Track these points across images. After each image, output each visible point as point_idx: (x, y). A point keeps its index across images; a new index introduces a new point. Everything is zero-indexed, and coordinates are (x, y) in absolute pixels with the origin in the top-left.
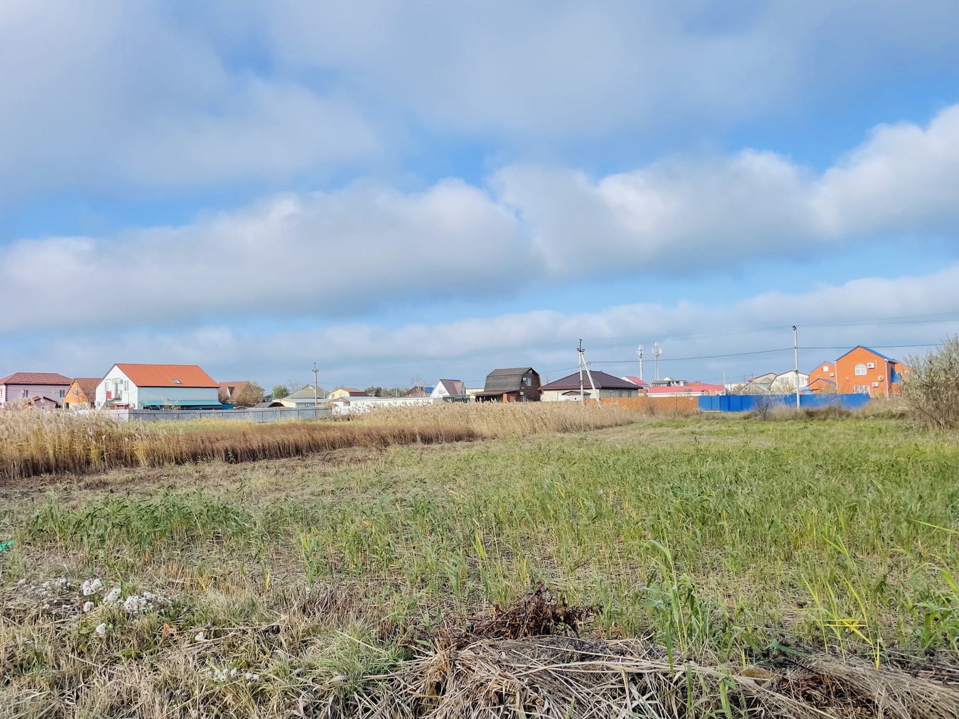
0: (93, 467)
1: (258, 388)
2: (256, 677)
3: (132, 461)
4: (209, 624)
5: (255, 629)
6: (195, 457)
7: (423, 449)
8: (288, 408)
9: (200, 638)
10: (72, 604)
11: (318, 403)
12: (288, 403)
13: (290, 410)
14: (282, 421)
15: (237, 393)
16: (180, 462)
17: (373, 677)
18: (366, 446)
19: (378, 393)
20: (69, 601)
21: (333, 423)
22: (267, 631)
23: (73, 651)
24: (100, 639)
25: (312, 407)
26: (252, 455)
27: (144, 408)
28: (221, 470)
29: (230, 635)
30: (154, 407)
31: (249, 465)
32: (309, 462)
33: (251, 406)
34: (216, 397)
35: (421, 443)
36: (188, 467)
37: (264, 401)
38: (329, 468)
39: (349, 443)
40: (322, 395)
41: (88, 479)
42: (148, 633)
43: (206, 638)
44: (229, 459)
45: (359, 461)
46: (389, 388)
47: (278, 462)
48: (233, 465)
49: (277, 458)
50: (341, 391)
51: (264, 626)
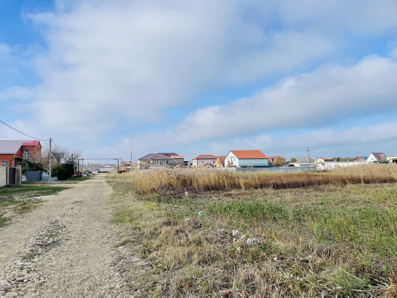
0: (226, 189)
1: (283, 159)
2: (301, 280)
3: (239, 187)
4: (278, 254)
5: (297, 259)
6: (262, 186)
7: (365, 186)
8: (297, 167)
9: (275, 259)
10: (227, 238)
11: (310, 165)
12: (296, 165)
13: (298, 168)
14: (294, 172)
15: (275, 161)
16: (256, 188)
17: (356, 290)
18: (335, 184)
19: (338, 160)
20: (226, 237)
21: (318, 173)
22: (303, 261)
23: (229, 256)
24: (238, 253)
25: (307, 166)
26: (284, 186)
27: (241, 167)
28: (272, 192)
29: (288, 260)
30: (245, 167)
31: (283, 190)
32: (308, 190)
33: (281, 166)
34: (267, 163)
35: (363, 183)
36: (259, 190)
37: (286, 164)
38: (318, 193)
39: (327, 182)
40: (312, 161)
41: (225, 193)
42: (255, 254)
43: (278, 260)
44: (275, 188)
45: (332, 190)
46: (344, 157)
47: (295, 190)
48: (276, 190)
49: (294, 188)
50: (320, 159)
51: (301, 259)
